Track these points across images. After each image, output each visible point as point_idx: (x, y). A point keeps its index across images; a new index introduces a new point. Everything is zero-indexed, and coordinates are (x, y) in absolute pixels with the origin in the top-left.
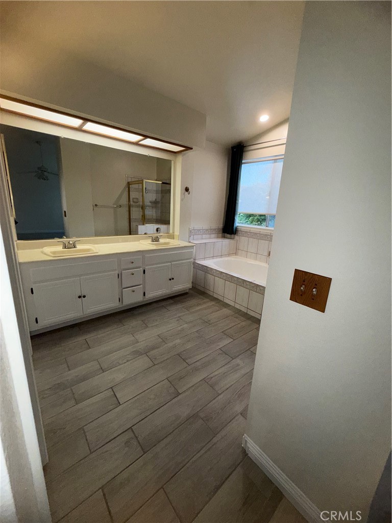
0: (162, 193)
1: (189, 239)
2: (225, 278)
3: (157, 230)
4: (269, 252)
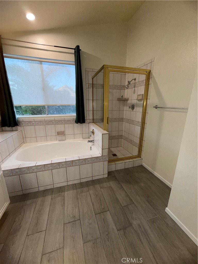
4: (58, 132)
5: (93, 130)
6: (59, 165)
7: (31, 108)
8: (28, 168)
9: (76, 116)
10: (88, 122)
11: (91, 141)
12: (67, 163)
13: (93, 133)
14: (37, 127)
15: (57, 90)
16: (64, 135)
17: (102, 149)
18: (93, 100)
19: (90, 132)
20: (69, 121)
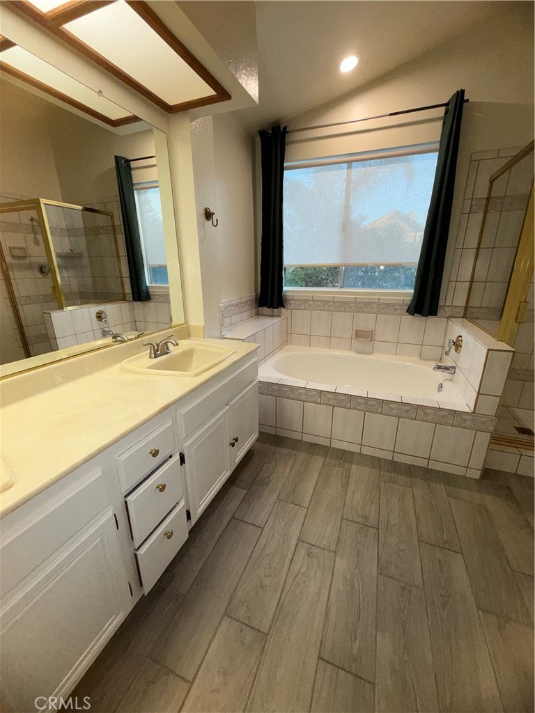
0: (86, 235)
1: (221, 332)
2: (332, 402)
3: (100, 316)
4: (357, 331)
5: (460, 336)
6: (350, 401)
7: (304, 275)
8: (293, 388)
9: (412, 295)
10: (449, 314)
11: (447, 368)
12: (369, 403)
13: (457, 345)
14: (316, 313)
15: (369, 228)
16: (371, 340)
17: (479, 394)
18: (478, 249)
19: (448, 341)
20: (389, 305)
